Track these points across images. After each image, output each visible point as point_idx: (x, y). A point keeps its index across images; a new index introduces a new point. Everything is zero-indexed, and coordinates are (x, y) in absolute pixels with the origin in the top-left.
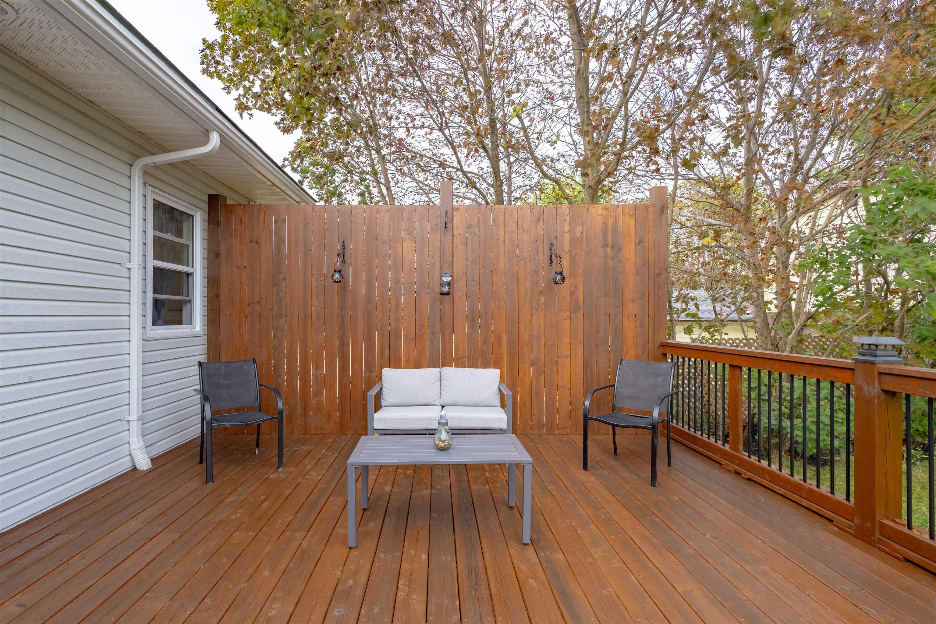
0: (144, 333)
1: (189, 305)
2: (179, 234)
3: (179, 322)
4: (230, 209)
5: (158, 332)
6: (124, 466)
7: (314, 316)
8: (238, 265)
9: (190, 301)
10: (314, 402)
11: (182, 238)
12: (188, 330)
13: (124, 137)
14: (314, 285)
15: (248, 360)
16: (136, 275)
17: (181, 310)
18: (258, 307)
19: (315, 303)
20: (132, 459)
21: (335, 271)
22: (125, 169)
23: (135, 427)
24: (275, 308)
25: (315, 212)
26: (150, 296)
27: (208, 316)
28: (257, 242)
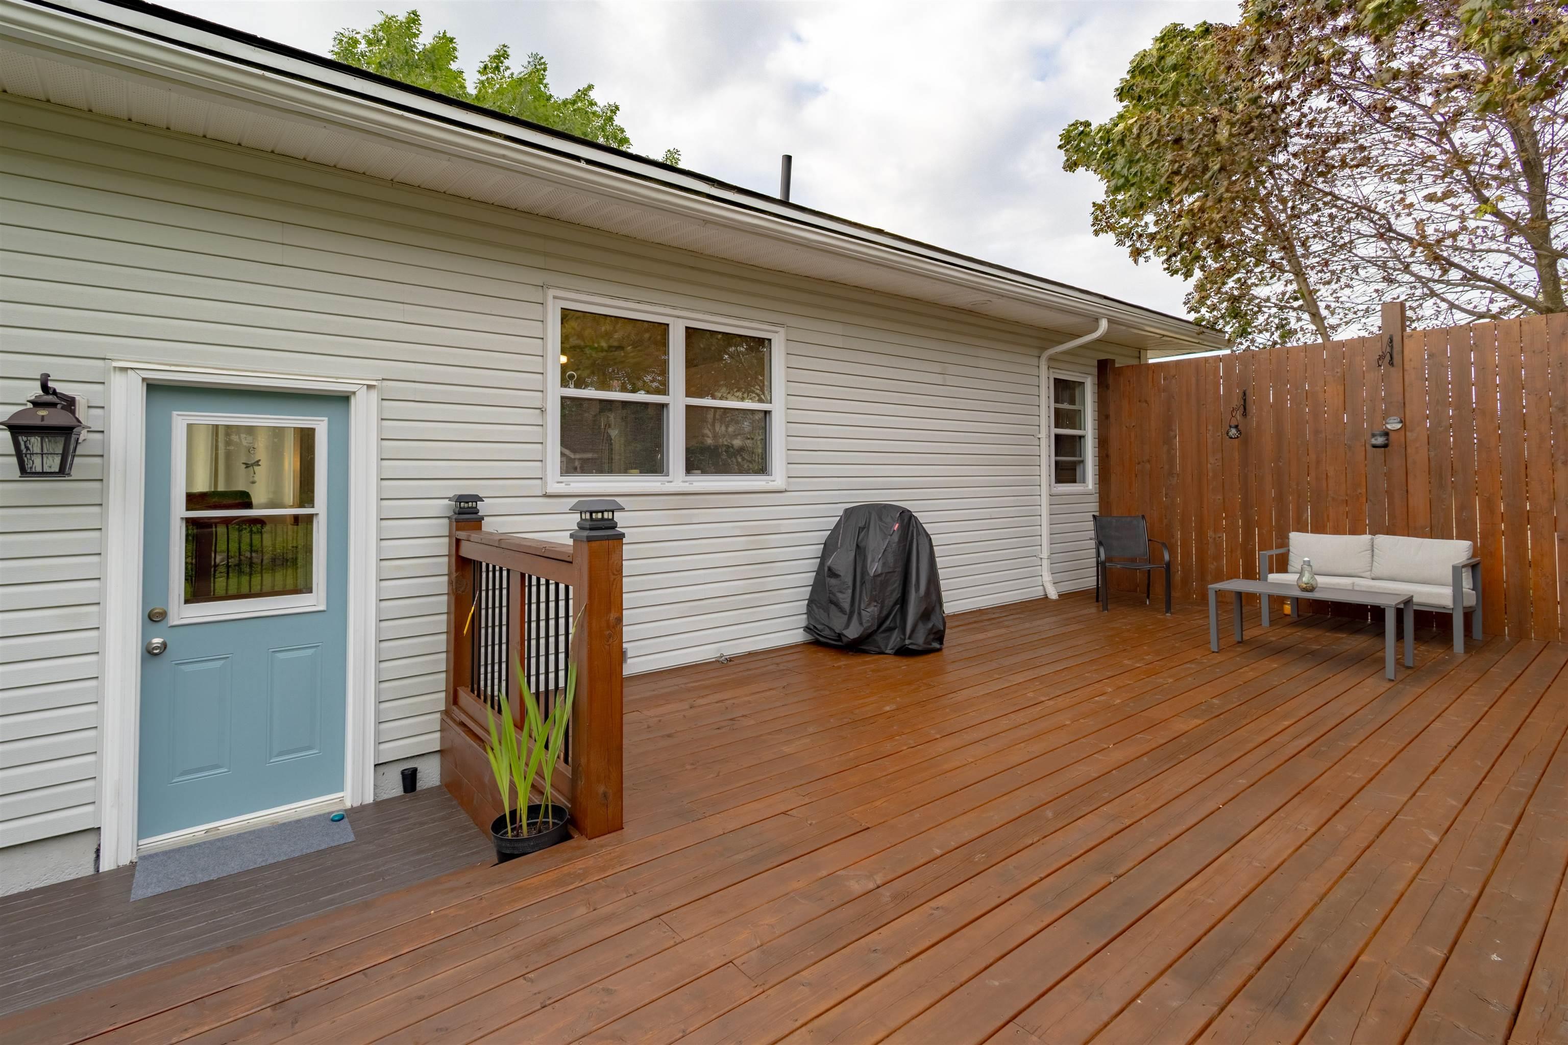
0: (1050, 490)
1: (1082, 465)
2: (1073, 402)
3: (1074, 481)
4: (1119, 371)
5: (1059, 489)
6: (1038, 593)
7: (1211, 474)
8: (1128, 425)
9: (1082, 462)
10: (1213, 567)
11: (1075, 405)
12: (1082, 488)
13: (1031, 337)
14: (1210, 441)
15: (1138, 516)
16: (1044, 443)
17: (1075, 470)
18: (1148, 466)
19: (1211, 460)
20: (1044, 589)
21: (1230, 427)
22: (1034, 361)
23: (1045, 563)
24: (1166, 467)
25: (1209, 363)
26: (1053, 458)
27: (1099, 475)
28: (1146, 402)
